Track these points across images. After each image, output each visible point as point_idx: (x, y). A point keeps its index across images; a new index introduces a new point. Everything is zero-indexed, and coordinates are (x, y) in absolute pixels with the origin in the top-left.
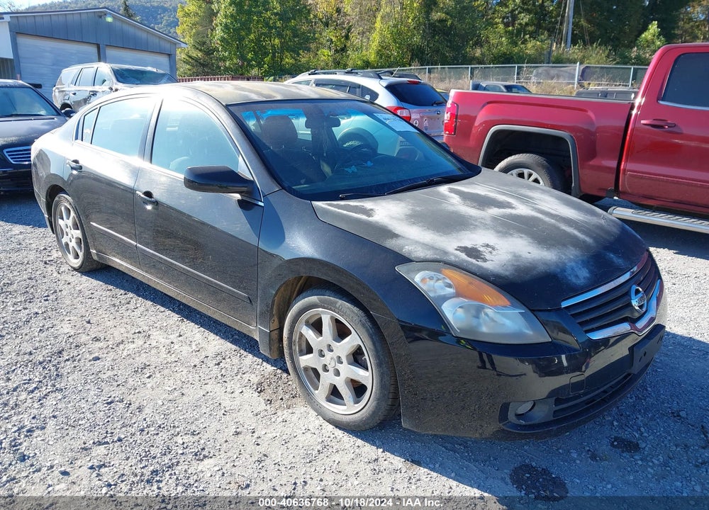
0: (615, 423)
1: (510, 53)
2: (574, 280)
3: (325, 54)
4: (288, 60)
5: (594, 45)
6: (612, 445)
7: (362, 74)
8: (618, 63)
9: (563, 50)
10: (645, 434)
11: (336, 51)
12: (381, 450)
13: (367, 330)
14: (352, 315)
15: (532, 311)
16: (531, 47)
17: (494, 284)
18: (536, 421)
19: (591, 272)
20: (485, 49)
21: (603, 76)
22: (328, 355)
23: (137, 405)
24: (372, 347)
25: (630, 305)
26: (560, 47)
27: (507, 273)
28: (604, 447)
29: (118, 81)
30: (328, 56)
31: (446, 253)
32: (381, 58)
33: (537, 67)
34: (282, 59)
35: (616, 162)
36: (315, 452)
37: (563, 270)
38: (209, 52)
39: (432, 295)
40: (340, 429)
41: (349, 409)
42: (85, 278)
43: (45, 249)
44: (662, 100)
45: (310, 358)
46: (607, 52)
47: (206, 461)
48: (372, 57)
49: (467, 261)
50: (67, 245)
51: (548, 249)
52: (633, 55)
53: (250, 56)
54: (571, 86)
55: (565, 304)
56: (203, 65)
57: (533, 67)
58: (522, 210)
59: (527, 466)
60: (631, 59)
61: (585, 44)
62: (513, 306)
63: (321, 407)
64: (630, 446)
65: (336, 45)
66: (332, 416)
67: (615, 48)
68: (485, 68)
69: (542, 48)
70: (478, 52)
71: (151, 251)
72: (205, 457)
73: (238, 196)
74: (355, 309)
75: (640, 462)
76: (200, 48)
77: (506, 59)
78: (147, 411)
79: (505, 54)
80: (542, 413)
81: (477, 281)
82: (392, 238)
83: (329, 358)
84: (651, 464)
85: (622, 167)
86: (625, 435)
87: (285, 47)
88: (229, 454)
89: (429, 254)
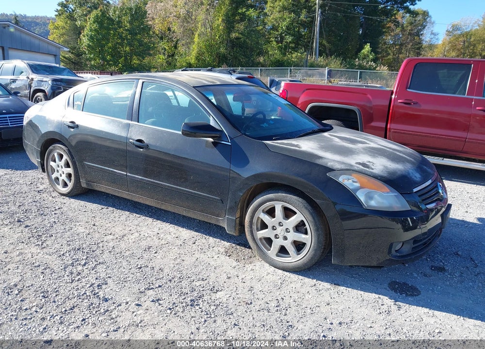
0: (429, 260)
1: (282, 60)
2: (415, 179)
3: (161, 58)
4: (135, 61)
5: (333, 57)
6: (431, 269)
7: (218, 71)
8: (348, 68)
9: (314, 59)
10: (446, 263)
11: (169, 56)
12: (315, 280)
13: (309, 211)
14: (298, 203)
15: (401, 194)
16: (295, 56)
17: (382, 181)
18: (405, 254)
19: (421, 175)
20: (266, 58)
21: (342, 75)
22: (279, 229)
23: (158, 268)
24: (312, 220)
25: (439, 192)
26: (312, 58)
27: (386, 175)
28: (428, 271)
29: (33, 72)
30: (163, 59)
31: (351, 166)
32: (199, 61)
33: (300, 69)
34: (131, 60)
35: (385, 124)
36: (279, 284)
37: (409, 174)
38: (79, 54)
39: (351, 187)
40: (287, 271)
41: (294, 259)
42: (72, 200)
43: (31, 184)
44: (409, 89)
45: (266, 232)
46: (340, 61)
47: (219, 293)
48: (193, 61)
49: (364, 170)
50: (57, 179)
51: (398, 163)
52: (357, 64)
53: (108, 57)
54: (324, 81)
55: (415, 190)
56: (74, 63)
57: (297, 69)
58: (372, 145)
59: (394, 282)
60: (355, 65)
61: (327, 57)
62: (391, 191)
63: (273, 260)
64: (441, 269)
65: (168, 52)
66: (281, 265)
67: (344, 59)
68: (266, 69)
69: (302, 58)
70: (261, 59)
71: (140, 177)
72: (217, 291)
73: (211, 140)
74: (300, 200)
75: (449, 276)
76: (71, 51)
77: (280, 64)
78: (166, 271)
79: (279, 61)
80: (407, 249)
81: (373, 180)
82: (319, 159)
83: (280, 231)
84: (454, 276)
85: (388, 127)
86: (436, 264)
87: (132, 53)
88: (231, 288)
89: (343, 167)
